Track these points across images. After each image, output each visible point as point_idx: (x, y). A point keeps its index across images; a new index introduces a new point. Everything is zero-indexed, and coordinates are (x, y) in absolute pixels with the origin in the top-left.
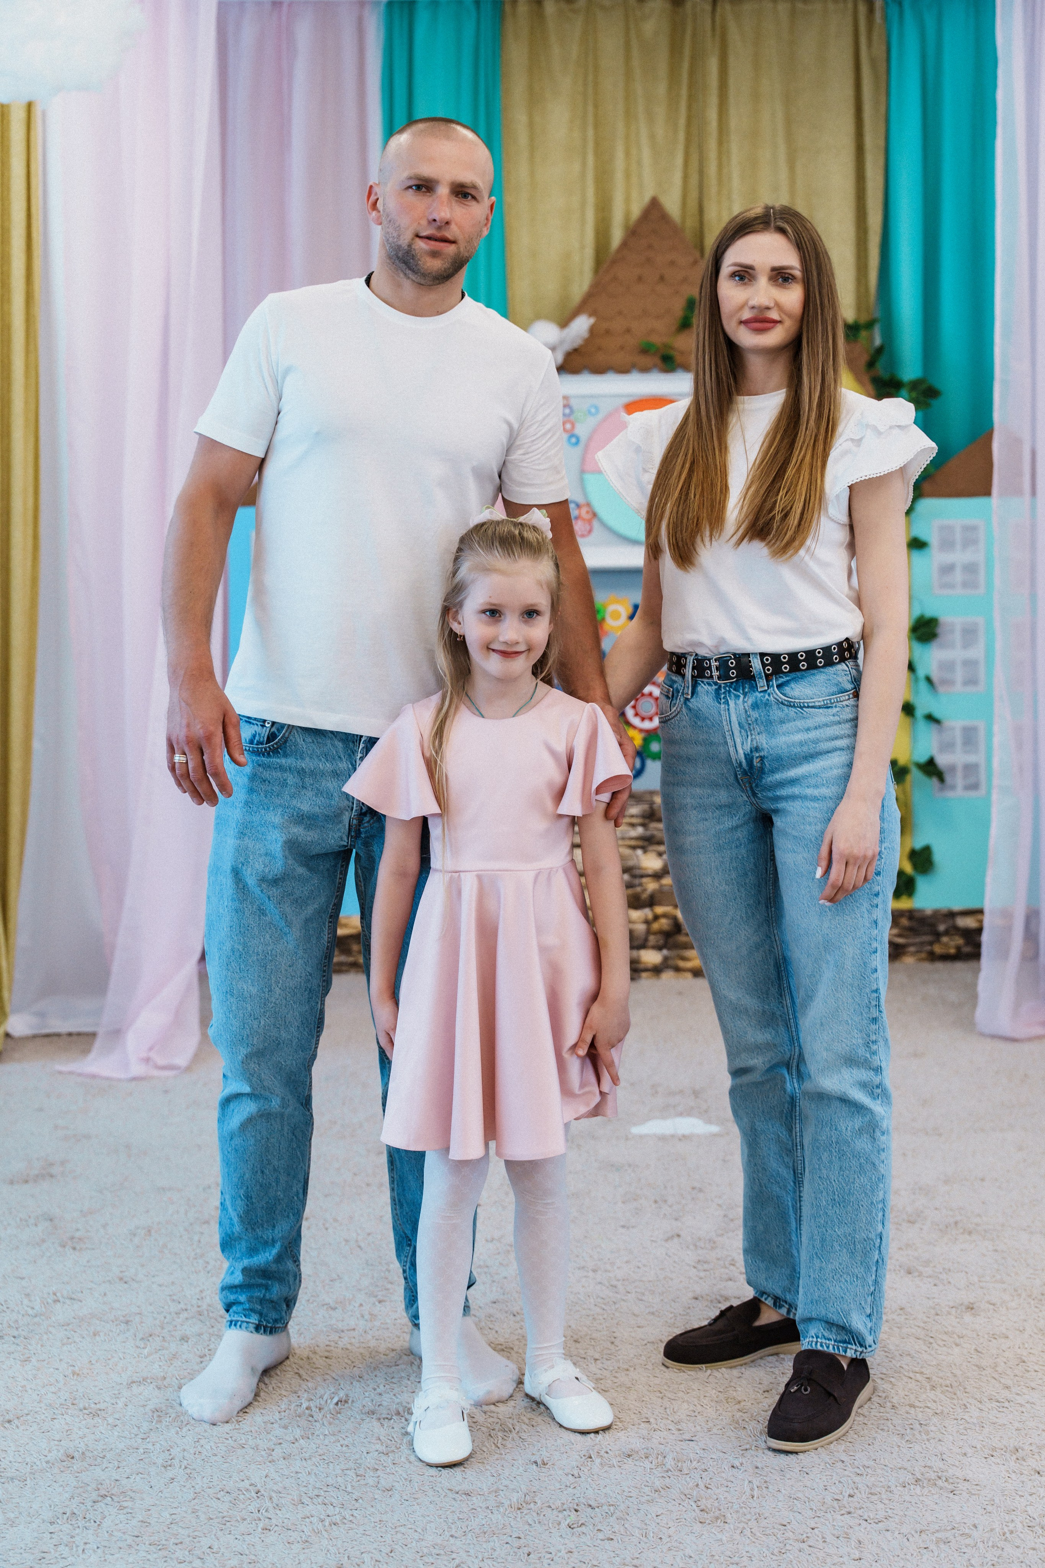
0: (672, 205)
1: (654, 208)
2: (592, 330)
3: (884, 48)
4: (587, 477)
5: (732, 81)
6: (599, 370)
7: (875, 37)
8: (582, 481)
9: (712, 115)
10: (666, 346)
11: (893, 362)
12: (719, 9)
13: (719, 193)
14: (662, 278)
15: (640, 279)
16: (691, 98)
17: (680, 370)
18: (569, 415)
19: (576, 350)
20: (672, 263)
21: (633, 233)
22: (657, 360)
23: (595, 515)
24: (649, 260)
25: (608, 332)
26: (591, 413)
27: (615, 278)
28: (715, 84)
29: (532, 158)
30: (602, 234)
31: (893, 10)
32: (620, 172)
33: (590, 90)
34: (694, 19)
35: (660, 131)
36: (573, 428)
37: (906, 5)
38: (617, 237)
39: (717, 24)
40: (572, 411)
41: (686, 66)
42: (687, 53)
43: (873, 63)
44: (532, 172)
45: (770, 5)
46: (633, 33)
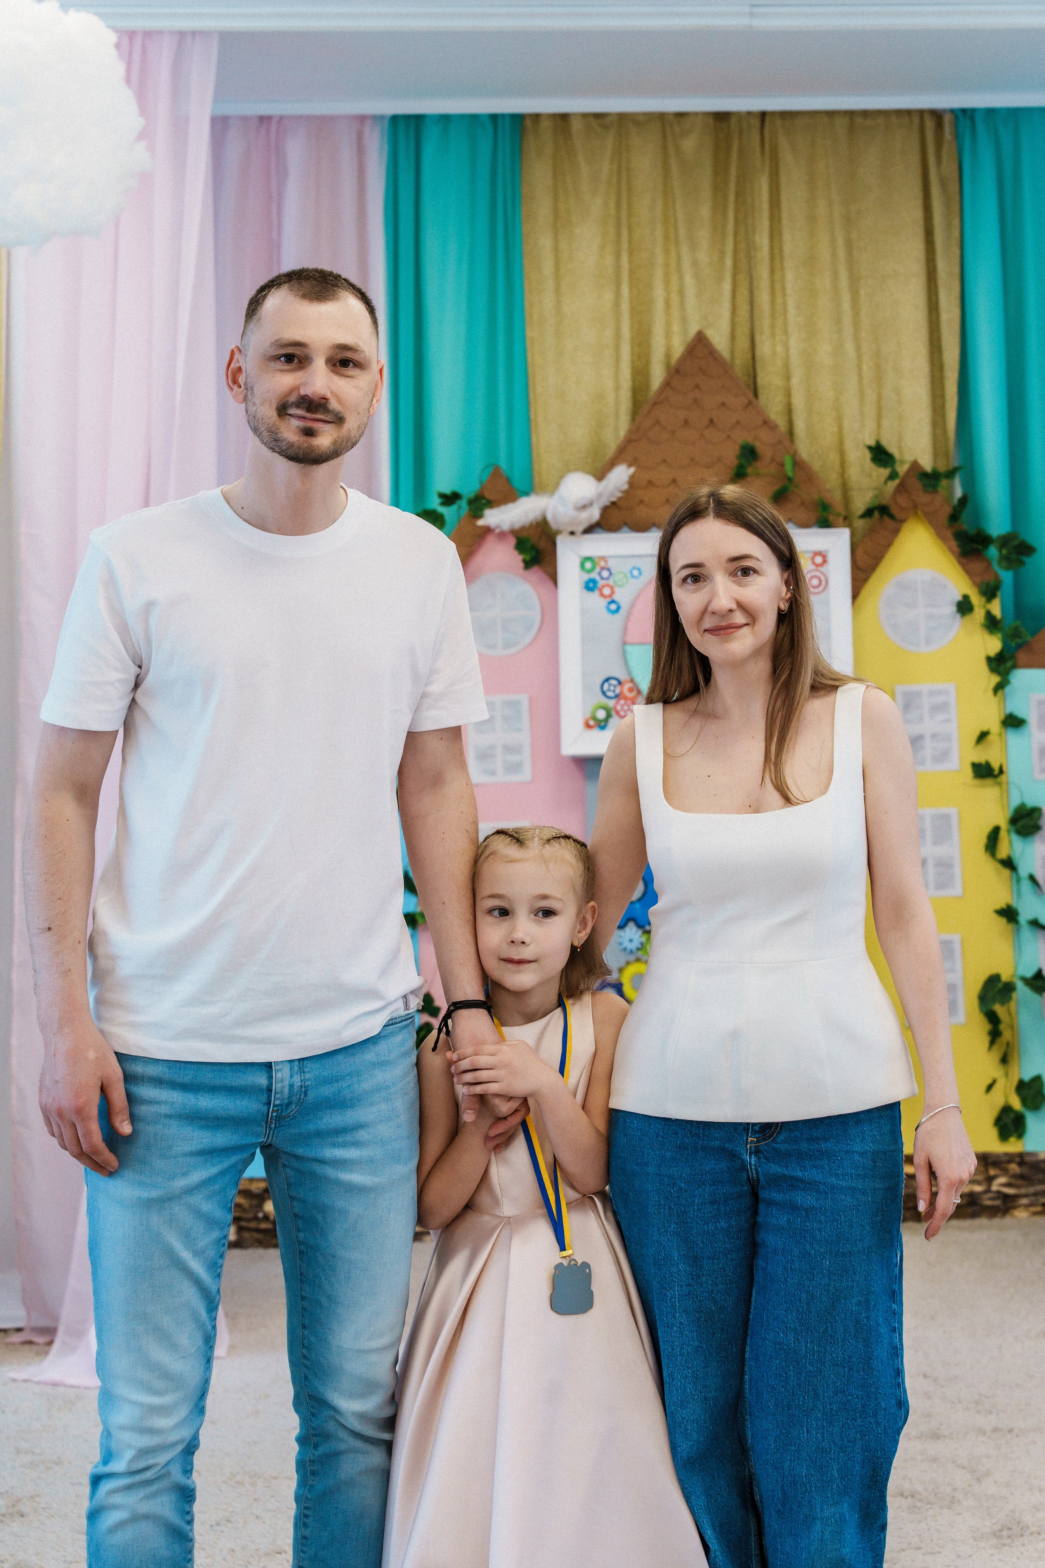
0: (721, 341)
1: (701, 343)
3: (955, 166)
4: (629, 648)
5: (785, 203)
6: (641, 526)
7: (945, 153)
8: (624, 654)
9: (763, 240)
11: (978, 515)
12: (767, 123)
13: (773, 326)
14: (711, 421)
15: (686, 422)
16: (739, 222)
18: (607, 579)
20: (723, 404)
21: (676, 372)
24: (695, 400)
25: (650, 483)
26: (633, 576)
27: (658, 422)
28: (766, 206)
29: (557, 291)
30: (640, 373)
31: (965, 124)
32: (660, 305)
33: (624, 213)
34: (741, 132)
35: (703, 256)
36: (613, 592)
37: (979, 119)
38: (657, 376)
39: (767, 139)
40: (611, 574)
41: (732, 186)
42: (733, 171)
43: (943, 183)
44: (558, 303)
45: (826, 120)
46: (671, 150)
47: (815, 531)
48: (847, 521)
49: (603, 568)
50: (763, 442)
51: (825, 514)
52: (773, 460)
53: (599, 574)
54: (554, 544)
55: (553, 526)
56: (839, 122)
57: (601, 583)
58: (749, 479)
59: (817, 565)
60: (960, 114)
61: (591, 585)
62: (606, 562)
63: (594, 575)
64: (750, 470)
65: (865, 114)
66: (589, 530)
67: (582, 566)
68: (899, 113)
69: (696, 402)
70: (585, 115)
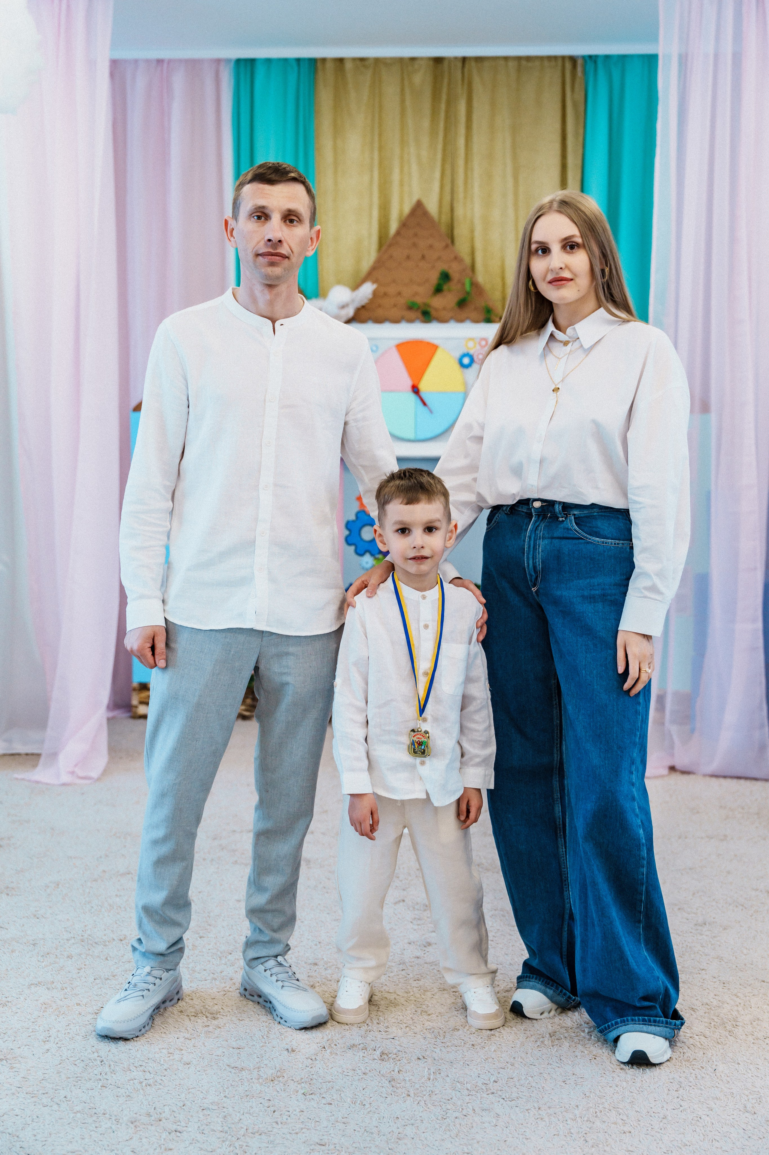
0: (432, 206)
1: (419, 208)
3: (583, 94)
5: (475, 117)
6: (379, 321)
7: (577, 86)
9: (461, 142)
10: (425, 304)
12: (467, 66)
13: (466, 196)
14: (423, 257)
15: (408, 257)
16: (447, 130)
17: (435, 322)
19: (363, 307)
20: (431, 246)
21: (404, 225)
22: (419, 314)
24: (414, 243)
25: (385, 294)
27: (391, 257)
28: (463, 120)
29: (336, 172)
30: (383, 226)
31: (590, 66)
32: (396, 182)
33: (376, 123)
34: (450, 73)
35: (424, 153)
37: (599, 62)
38: (394, 227)
39: (465, 75)
41: (443, 106)
42: (444, 97)
43: (575, 105)
44: (336, 183)
45: (502, 62)
46: (406, 83)
47: (483, 325)
50: (454, 270)
51: (487, 315)
52: (459, 281)
56: (511, 63)
58: (444, 293)
59: (482, 346)
60: (587, 59)
64: (445, 287)
65: (529, 59)
66: (348, 322)
68: (550, 58)
69: (415, 245)
70: (354, 59)
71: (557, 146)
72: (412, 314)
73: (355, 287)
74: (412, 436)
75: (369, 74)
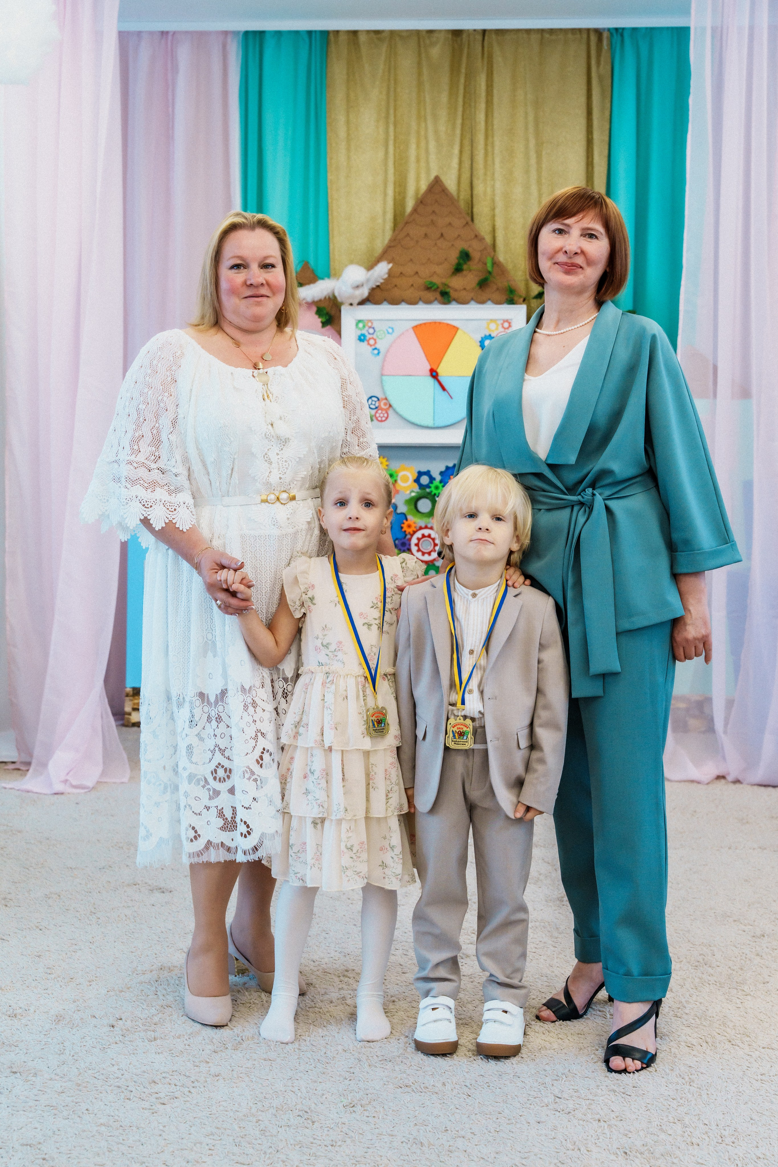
0: (450, 183)
1: (437, 184)
2: (390, 273)
3: (608, 68)
4: (385, 380)
5: (496, 91)
6: (395, 302)
7: (602, 59)
8: (382, 382)
9: (482, 116)
10: (444, 285)
12: (486, 38)
13: (485, 174)
14: (442, 235)
15: (426, 235)
16: (466, 105)
17: (454, 302)
18: (373, 334)
19: (378, 286)
20: (450, 224)
21: (421, 202)
22: (438, 295)
23: (390, 406)
24: (432, 221)
25: (402, 274)
26: (388, 333)
27: (408, 235)
28: (483, 94)
29: (348, 149)
30: (399, 204)
31: (617, 38)
32: (412, 158)
33: (392, 98)
34: (469, 45)
35: (443, 129)
36: (376, 343)
37: (626, 35)
38: (410, 205)
39: (486, 49)
40: (375, 331)
41: (462, 80)
42: (463, 71)
43: (601, 79)
44: (349, 158)
45: (525, 36)
46: (423, 55)
47: (506, 306)
48: (524, 300)
49: (370, 327)
50: (475, 249)
51: (511, 296)
52: (480, 260)
53: (368, 331)
54: (340, 311)
55: (339, 299)
56: (534, 37)
57: (368, 336)
58: (464, 273)
59: (505, 329)
60: (614, 32)
61: (362, 338)
62: (372, 323)
63: (364, 332)
64: (465, 267)
65: (552, 31)
66: (362, 303)
67: (357, 325)
68: (574, 31)
69: (433, 222)
70: (368, 32)
71: (582, 121)
72: (429, 295)
73: (370, 267)
74: (431, 424)
75: (384, 48)
